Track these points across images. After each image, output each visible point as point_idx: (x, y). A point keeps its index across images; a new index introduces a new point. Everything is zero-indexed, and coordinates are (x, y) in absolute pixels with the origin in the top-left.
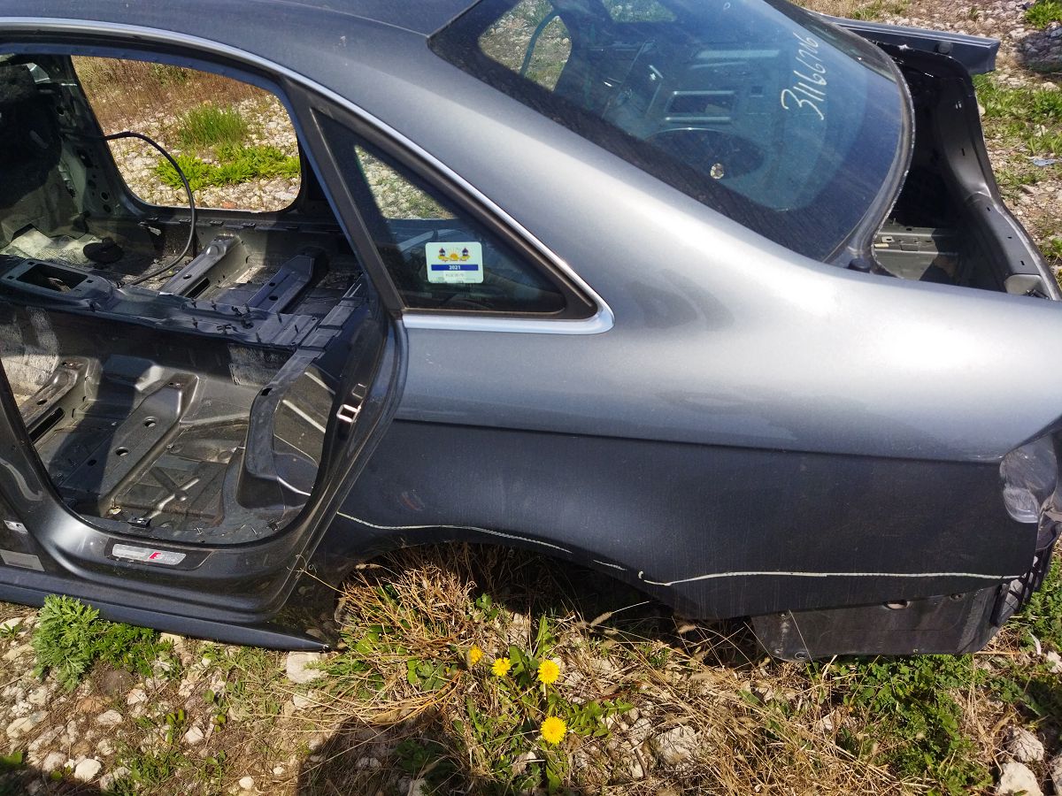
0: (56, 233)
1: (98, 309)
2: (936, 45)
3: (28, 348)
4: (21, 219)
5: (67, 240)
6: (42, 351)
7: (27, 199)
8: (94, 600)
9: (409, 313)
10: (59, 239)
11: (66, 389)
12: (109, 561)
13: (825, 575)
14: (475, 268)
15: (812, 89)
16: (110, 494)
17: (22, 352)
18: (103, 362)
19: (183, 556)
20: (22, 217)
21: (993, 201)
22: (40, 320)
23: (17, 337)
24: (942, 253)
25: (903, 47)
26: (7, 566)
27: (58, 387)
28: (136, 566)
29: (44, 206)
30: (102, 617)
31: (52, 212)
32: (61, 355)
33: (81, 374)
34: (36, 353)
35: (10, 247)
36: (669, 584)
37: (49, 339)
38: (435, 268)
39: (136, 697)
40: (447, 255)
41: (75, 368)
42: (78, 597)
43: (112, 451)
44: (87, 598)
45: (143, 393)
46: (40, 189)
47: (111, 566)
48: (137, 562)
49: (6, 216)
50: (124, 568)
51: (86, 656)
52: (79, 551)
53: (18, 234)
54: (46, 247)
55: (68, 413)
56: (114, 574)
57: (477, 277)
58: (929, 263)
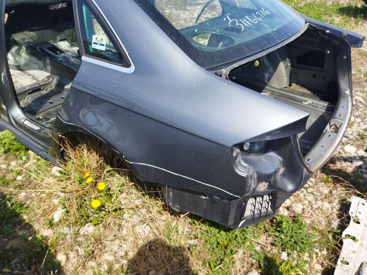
0: (72, 43)
1: (63, 62)
2: (341, 33)
3: (44, 69)
4: (63, 36)
5: (75, 46)
6: (47, 71)
7: (67, 31)
8: (16, 134)
9: (85, 56)
10: (72, 45)
11: (47, 82)
12: (23, 124)
13: (177, 174)
14: (103, 45)
15: (247, 22)
16: (42, 112)
17: (42, 70)
18: (60, 78)
19: (39, 128)
20: (64, 36)
21: (349, 96)
22: (48, 61)
23: (42, 65)
24: (327, 111)
25: (328, 31)
26: (2, 119)
27: (46, 81)
28: (28, 128)
29: (71, 34)
30: (15, 139)
31: (73, 37)
32: (51, 73)
33: (53, 80)
34: (45, 71)
35: (57, 44)
36: (131, 163)
37: (49, 68)
38: (94, 43)
39: (13, 163)
40: (98, 39)
41: (52, 77)
42: (12, 132)
43: (49, 101)
44: (14, 133)
45: (66, 89)
46: (72, 29)
47: (22, 126)
48: (28, 126)
49: (59, 35)
50: (25, 127)
51: (6, 148)
52: (17, 119)
53: (61, 40)
54: (68, 46)
55: (45, 89)
56: (22, 128)
57: (103, 48)
58: (321, 114)
